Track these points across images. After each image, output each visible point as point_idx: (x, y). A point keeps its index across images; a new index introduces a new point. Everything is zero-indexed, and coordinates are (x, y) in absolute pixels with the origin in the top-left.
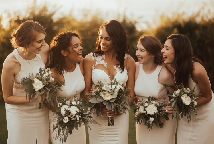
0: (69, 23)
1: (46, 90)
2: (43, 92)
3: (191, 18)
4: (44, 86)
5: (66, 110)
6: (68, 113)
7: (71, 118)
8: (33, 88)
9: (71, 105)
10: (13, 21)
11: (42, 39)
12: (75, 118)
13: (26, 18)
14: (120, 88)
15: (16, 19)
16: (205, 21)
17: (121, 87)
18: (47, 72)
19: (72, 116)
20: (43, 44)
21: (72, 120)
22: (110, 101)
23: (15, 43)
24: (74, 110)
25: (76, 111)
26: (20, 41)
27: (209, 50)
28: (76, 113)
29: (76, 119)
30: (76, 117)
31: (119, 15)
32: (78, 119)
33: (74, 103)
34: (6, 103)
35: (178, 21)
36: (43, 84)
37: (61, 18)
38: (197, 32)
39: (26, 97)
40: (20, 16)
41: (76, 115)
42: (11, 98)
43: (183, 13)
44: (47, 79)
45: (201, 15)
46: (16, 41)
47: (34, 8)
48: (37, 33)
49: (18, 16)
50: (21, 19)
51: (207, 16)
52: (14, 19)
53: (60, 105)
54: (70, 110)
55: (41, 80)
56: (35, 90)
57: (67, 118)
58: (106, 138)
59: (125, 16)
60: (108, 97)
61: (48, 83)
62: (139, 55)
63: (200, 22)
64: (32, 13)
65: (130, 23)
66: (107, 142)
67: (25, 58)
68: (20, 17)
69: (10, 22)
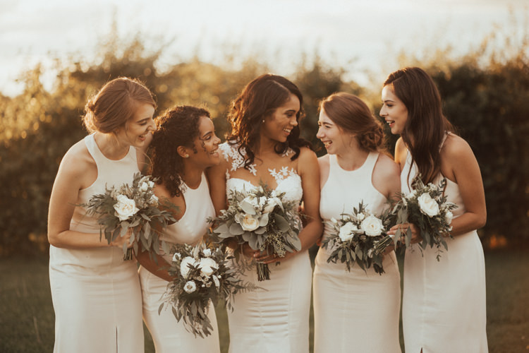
0: (192, 75)
1: (142, 219)
2: (136, 224)
3: (466, 57)
4: (138, 210)
5: (191, 267)
6: (196, 272)
7: (202, 283)
8: (116, 215)
9: (201, 256)
10: (66, 74)
11: (148, 117)
12: (210, 283)
13: (95, 66)
14: (275, 202)
15: (73, 69)
16: (500, 65)
17: (278, 200)
18: (144, 183)
19: (203, 278)
20: (150, 126)
21: (203, 286)
22: (256, 233)
23: (93, 124)
24: (207, 266)
25: (212, 268)
26: (104, 121)
27: (509, 130)
28: (212, 271)
29: (214, 283)
30: (211, 279)
31: (304, 55)
32: (217, 284)
33: (207, 252)
34: (51, 246)
35: (437, 66)
36: (137, 207)
37: (175, 66)
38: (481, 90)
39: (99, 236)
40: (82, 62)
41: (211, 276)
42: (64, 236)
43: (449, 49)
44: (146, 197)
45: (489, 50)
46: (94, 119)
47: (113, 43)
48: (137, 104)
49: (77, 64)
50: (85, 69)
51: (502, 54)
52: (68, 69)
53: (177, 258)
54: (198, 265)
55: (132, 198)
56: (118, 218)
57: (192, 284)
58: (263, 319)
59: (318, 58)
60: (252, 223)
61: (146, 206)
62: (323, 136)
63: (487, 67)
64: (110, 57)
65: (331, 72)
66: (264, 327)
67: (108, 156)
68: (81, 65)
69: (60, 76)
